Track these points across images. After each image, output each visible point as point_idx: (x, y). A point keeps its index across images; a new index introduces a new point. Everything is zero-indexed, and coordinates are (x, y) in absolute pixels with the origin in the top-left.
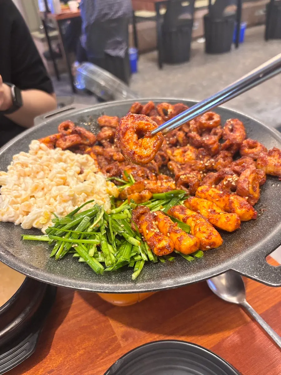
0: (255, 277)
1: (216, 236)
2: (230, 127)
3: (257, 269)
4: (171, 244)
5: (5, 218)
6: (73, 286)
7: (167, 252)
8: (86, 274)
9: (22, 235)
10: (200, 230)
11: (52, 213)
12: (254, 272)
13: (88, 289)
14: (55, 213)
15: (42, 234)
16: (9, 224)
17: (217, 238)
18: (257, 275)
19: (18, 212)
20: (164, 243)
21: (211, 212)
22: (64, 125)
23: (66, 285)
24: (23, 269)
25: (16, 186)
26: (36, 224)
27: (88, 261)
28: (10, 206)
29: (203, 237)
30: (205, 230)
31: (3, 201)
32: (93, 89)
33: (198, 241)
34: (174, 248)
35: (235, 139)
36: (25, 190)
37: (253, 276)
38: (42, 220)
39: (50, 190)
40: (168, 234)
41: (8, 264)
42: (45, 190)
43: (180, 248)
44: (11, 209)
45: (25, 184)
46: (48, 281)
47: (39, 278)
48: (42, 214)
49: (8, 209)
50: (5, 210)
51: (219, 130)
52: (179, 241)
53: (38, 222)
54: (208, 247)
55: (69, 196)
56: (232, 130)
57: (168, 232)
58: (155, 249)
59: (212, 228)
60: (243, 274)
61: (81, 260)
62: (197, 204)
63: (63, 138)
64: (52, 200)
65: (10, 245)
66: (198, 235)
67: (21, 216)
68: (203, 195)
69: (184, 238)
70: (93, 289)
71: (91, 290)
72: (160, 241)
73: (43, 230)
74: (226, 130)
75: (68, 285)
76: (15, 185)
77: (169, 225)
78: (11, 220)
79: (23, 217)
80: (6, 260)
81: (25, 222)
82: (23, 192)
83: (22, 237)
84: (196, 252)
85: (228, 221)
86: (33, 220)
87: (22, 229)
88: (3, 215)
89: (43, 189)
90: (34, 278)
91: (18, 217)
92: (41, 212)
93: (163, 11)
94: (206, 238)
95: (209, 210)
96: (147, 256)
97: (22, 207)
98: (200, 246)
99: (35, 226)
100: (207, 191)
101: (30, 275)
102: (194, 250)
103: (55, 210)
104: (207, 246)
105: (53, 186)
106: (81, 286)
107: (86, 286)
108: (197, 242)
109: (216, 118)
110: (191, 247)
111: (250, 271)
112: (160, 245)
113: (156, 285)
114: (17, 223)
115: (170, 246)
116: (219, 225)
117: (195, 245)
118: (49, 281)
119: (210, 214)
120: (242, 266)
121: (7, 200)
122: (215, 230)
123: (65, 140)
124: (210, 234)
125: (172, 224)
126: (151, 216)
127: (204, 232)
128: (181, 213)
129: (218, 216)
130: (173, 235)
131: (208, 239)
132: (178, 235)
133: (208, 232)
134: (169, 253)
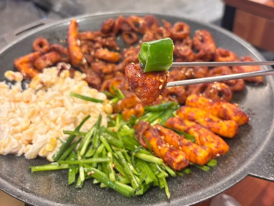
0: (271, 178)
1: (224, 144)
2: (200, 38)
3: (270, 171)
4: (188, 158)
5: (7, 150)
7: (183, 165)
8: (115, 200)
9: (30, 167)
10: (207, 140)
11: (58, 138)
12: (269, 174)
14: (61, 138)
15: (49, 162)
16: (11, 156)
17: (224, 146)
18: (272, 177)
19: (20, 141)
20: (181, 157)
21: (208, 121)
22: (38, 42)
25: (11, 114)
26: (43, 153)
27: (114, 187)
28: (12, 137)
29: (213, 146)
30: (212, 140)
31: (2, 131)
33: (210, 151)
34: (190, 161)
35: (209, 50)
36: (22, 116)
37: (270, 178)
38: (48, 147)
39: (47, 113)
41: (31, 203)
42: (41, 113)
43: (196, 160)
44: (14, 140)
45: (21, 109)
48: (48, 141)
49: (10, 140)
50: (7, 141)
51: (189, 41)
52: (194, 153)
53: (45, 150)
54: (218, 155)
55: (71, 118)
56: (202, 41)
57: (179, 146)
58: (174, 164)
59: (217, 137)
60: (261, 177)
61: (102, 185)
62: (192, 114)
63: (43, 57)
64: (53, 125)
65: (23, 181)
66: (207, 145)
67: (23, 146)
68: (193, 104)
69: (199, 150)
72: (177, 156)
73: (50, 158)
74: (197, 40)
76: (9, 112)
78: (14, 151)
79: (26, 146)
80: (28, 199)
81: (30, 152)
82: (20, 119)
83: (30, 169)
84: (209, 162)
86: (39, 149)
87: (27, 160)
88: (5, 147)
89: (39, 113)
91: (21, 147)
92: (46, 140)
94: (215, 147)
95: (206, 119)
96: (167, 172)
97: (24, 136)
98: (211, 156)
99: (41, 154)
100: (197, 100)
102: (208, 159)
103: (60, 135)
105: (49, 109)
108: (210, 153)
109: (186, 30)
110: (206, 158)
111: (266, 174)
112: (178, 160)
113: (190, 201)
114: (20, 153)
115: (187, 160)
116: (221, 132)
117: (209, 155)
119: (209, 123)
120: (258, 170)
121: (7, 130)
123: (45, 59)
124: (219, 143)
125: (180, 138)
126: (156, 131)
127: (212, 142)
128: (181, 125)
129: (219, 125)
130: (185, 148)
131: (217, 147)
132: (191, 148)
133: (216, 141)
134: (185, 166)
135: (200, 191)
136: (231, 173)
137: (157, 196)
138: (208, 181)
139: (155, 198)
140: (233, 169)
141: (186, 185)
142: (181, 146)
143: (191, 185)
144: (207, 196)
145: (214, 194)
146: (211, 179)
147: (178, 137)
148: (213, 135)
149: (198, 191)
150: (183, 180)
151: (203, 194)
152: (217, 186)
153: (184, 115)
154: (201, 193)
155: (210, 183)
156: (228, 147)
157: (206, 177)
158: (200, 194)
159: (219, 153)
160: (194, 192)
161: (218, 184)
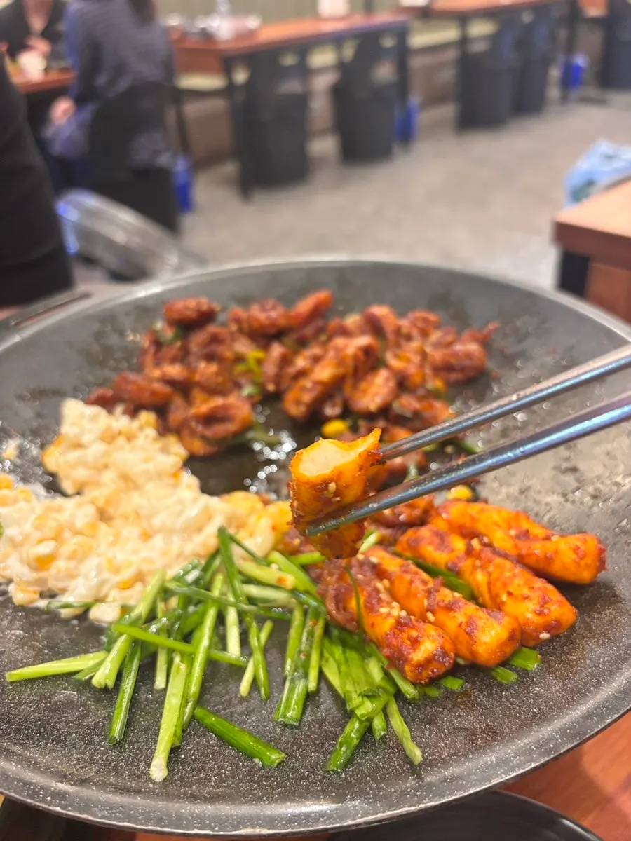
1: (560, 603)
4: (448, 646)
6: (212, 829)
7: (435, 669)
10: (510, 594)
13: (265, 832)
17: (561, 609)
20: (428, 648)
21: (518, 537)
23: (188, 829)
24: (38, 794)
29: (527, 611)
30: (526, 591)
32: (99, 252)
33: (516, 626)
34: (457, 655)
40: (429, 615)
43: (473, 653)
46: (126, 824)
47: (96, 816)
52: (467, 633)
54: (545, 635)
57: (428, 610)
58: (408, 667)
59: (539, 583)
62: (473, 519)
66: (511, 606)
69: (480, 623)
70: (276, 829)
71: (271, 832)
72: (415, 642)
75: (196, 828)
77: (422, 587)
84: (515, 653)
85: (581, 559)
90: (79, 818)
93: (241, 76)
94: (536, 613)
95: (513, 532)
98: (521, 639)
101: (64, 812)
102: (508, 650)
104: (541, 633)
106: (239, 823)
107: (253, 821)
108: (513, 630)
110: (502, 645)
112: (418, 656)
115: (445, 654)
116: (556, 569)
117: (512, 637)
118: (128, 822)
119: (520, 544)
122: (550, 587)
124: (544, 602)
125: (431, 585)
126: (366, 568)
127: (526, 598)
128: (438, 548)
129: (549, 546)
130: (442, 616)
131: (540, 614)
132: (460, 617)
133: (536, 596)
134: (443, 670)
135: (493, 751)
136: (589, 695)
137: (360, 765)
138: (517, 717)
139: (352, 771)
140: (594, 680)
141: (448, 730)
142: (433, 612)
143: (466, 729)
144: (512, 770)
145: (535, 761)
146: (527, 712)
147: (425, 583)
148: (529, 575)
149: (485, 753)
150: (442, 712)
151: (500, 763)
152: (546, 735)
153: (449, 522)
154: (494, 759)
155: (525, 725)
156: (575, 610)
157: (511, 703)
158: (492, 762)
159: (548, 628)
160: (473, 753)
161: (549, 729)
